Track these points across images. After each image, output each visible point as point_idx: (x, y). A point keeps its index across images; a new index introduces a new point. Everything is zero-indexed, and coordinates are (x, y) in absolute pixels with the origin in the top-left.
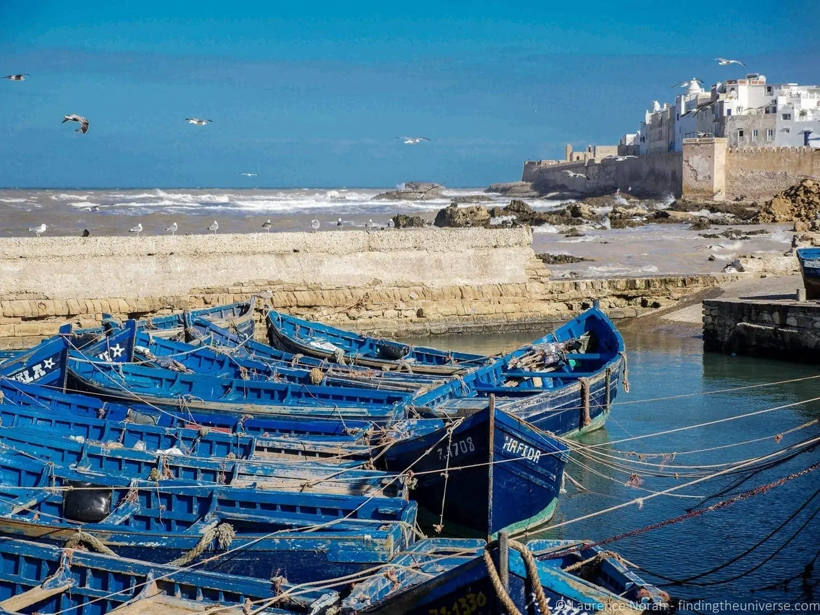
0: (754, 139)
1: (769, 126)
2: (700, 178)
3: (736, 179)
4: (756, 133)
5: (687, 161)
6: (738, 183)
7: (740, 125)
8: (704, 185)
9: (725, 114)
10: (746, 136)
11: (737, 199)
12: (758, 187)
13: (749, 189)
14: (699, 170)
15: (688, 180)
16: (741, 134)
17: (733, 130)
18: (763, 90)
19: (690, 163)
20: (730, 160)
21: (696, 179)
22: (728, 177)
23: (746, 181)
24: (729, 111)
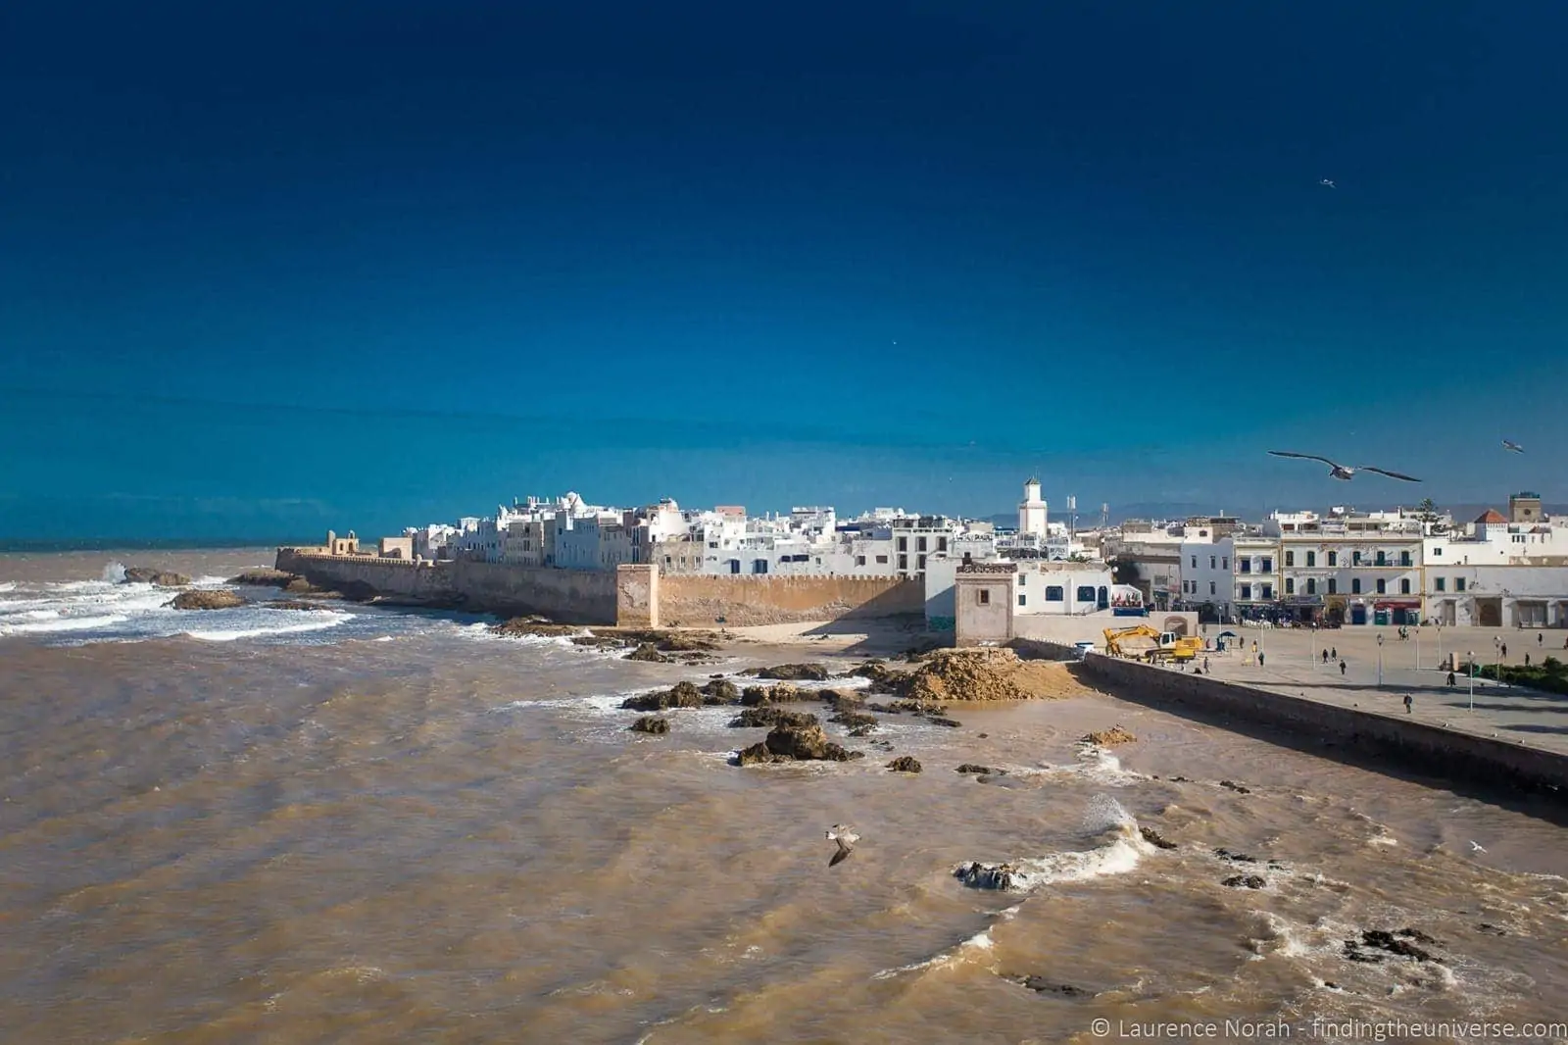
0: (682, 566)
1: (696, 554)
2: (636, 604)
3: (670, 604)
4: (683, 560)
5: (623, 588)
6: (672, 610)
7: (667, 551)
8: (641, 612)
9: (650, 540)
10: (674, 563)
11: (671, 625)
12: (693, 613)
13: (682, 615)
14: (635, 597)
15: (623, 605)
16: (669, 560)
17: (660, 556)
18: (680, 517)
19: (626, 589)
20: (662, 586)
21: (632, 606)
22: (661, 603)
23: (678, 607)
24: (654, 537)
